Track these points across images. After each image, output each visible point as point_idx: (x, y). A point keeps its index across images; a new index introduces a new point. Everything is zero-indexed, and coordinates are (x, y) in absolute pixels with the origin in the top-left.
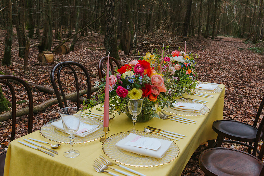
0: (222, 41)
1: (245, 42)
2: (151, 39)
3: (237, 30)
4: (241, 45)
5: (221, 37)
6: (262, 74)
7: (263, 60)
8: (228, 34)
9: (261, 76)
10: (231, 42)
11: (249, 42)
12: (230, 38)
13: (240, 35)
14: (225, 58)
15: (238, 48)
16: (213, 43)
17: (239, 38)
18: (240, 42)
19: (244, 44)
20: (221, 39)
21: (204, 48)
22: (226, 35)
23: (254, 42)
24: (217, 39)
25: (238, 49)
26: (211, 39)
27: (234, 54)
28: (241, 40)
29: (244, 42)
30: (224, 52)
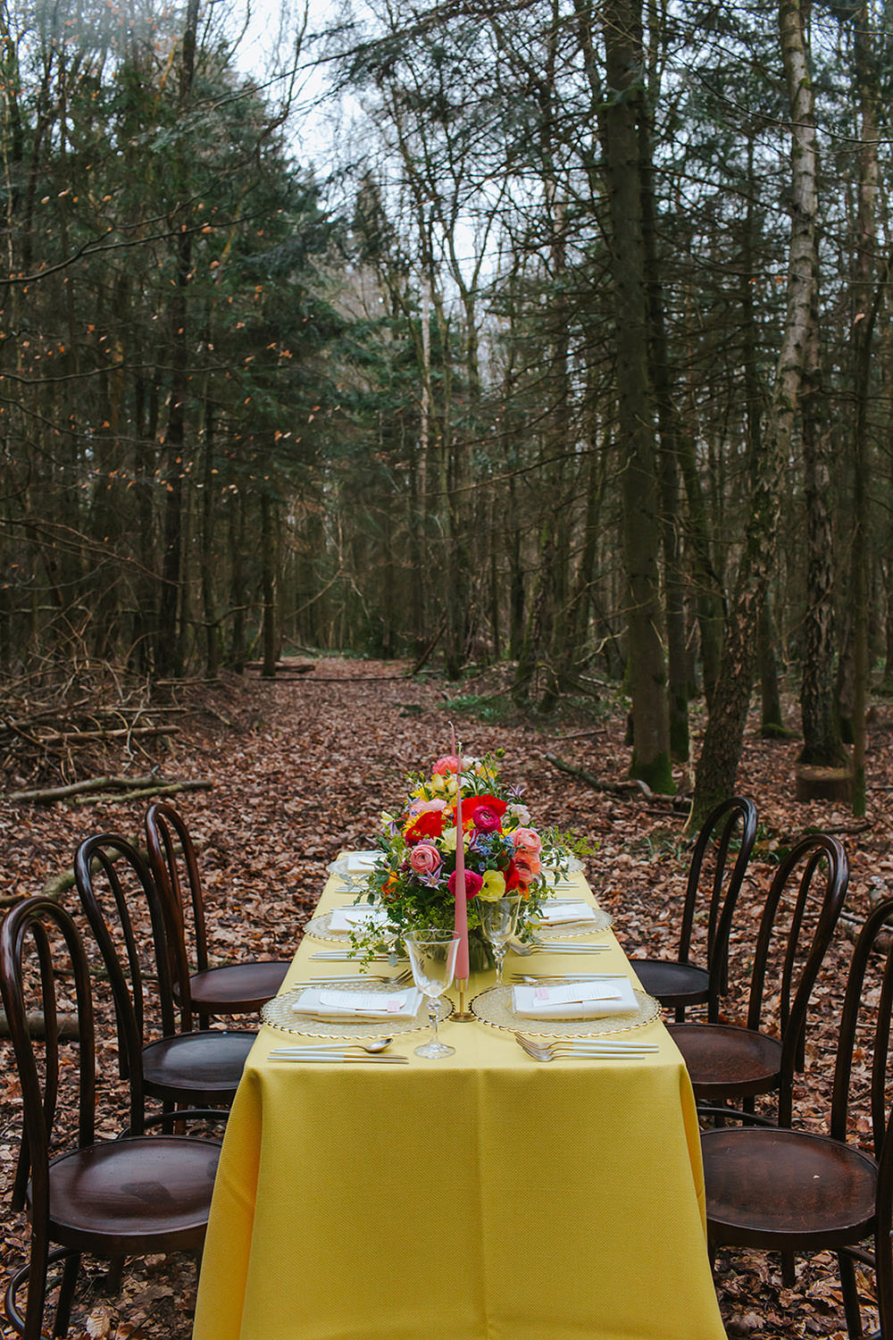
0: (316, 680)
1: (415, 673)
2: (30, 704)
3: (360, 622)
4: (402, 689)
5: (307, 661)
6: (557, 804)
7: (527, 750)
8: (317, 645)
9: (557, 815)
10: (357, 680)
11: (429, 675)
12: (334, 663)
13: (379, 644)
14: (379, 759)
15: (399, 705)
16: (280, 694)
17: (376, 657)
18: (394, 678)
19: (413, 686)
20: (305, 669)
21: (257, 722)
22: (314, 650)
23: (455, 675)
24: (287, 675)
25: (402, 709)
26: (264, 674)
27: (401, 736)
28: (391, 669)
29: (409, 678)
30: (355, 733)
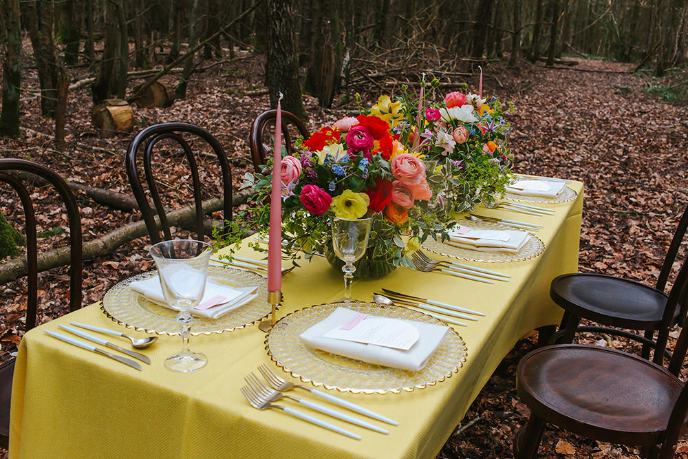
0: (576, 70)
2: (388, 65)
3: (614, 40)
4: (625, 79)
5: (573, 59)
6: (679, 154)
7: (682, 120)
8: (590, 52)
9: (676, 161)
10: (600, 72)
11: (645, 72)
12: (596, 63)
13: (622, 53)
14: (582, 114)
15: (617, 87)
16: (551, 75)
17: (619, 61)
18: (622, 72)
19: (632, 78)
20: (572, 64)
21: (527, 89)
22: (586, 55)
23: (660, 73)
24: (561, 66)
25: (618, 90)
26: (547, 64)
27: (605, 104)
28: (625, 68)
29: (631, 73)
30: (579, 99)
